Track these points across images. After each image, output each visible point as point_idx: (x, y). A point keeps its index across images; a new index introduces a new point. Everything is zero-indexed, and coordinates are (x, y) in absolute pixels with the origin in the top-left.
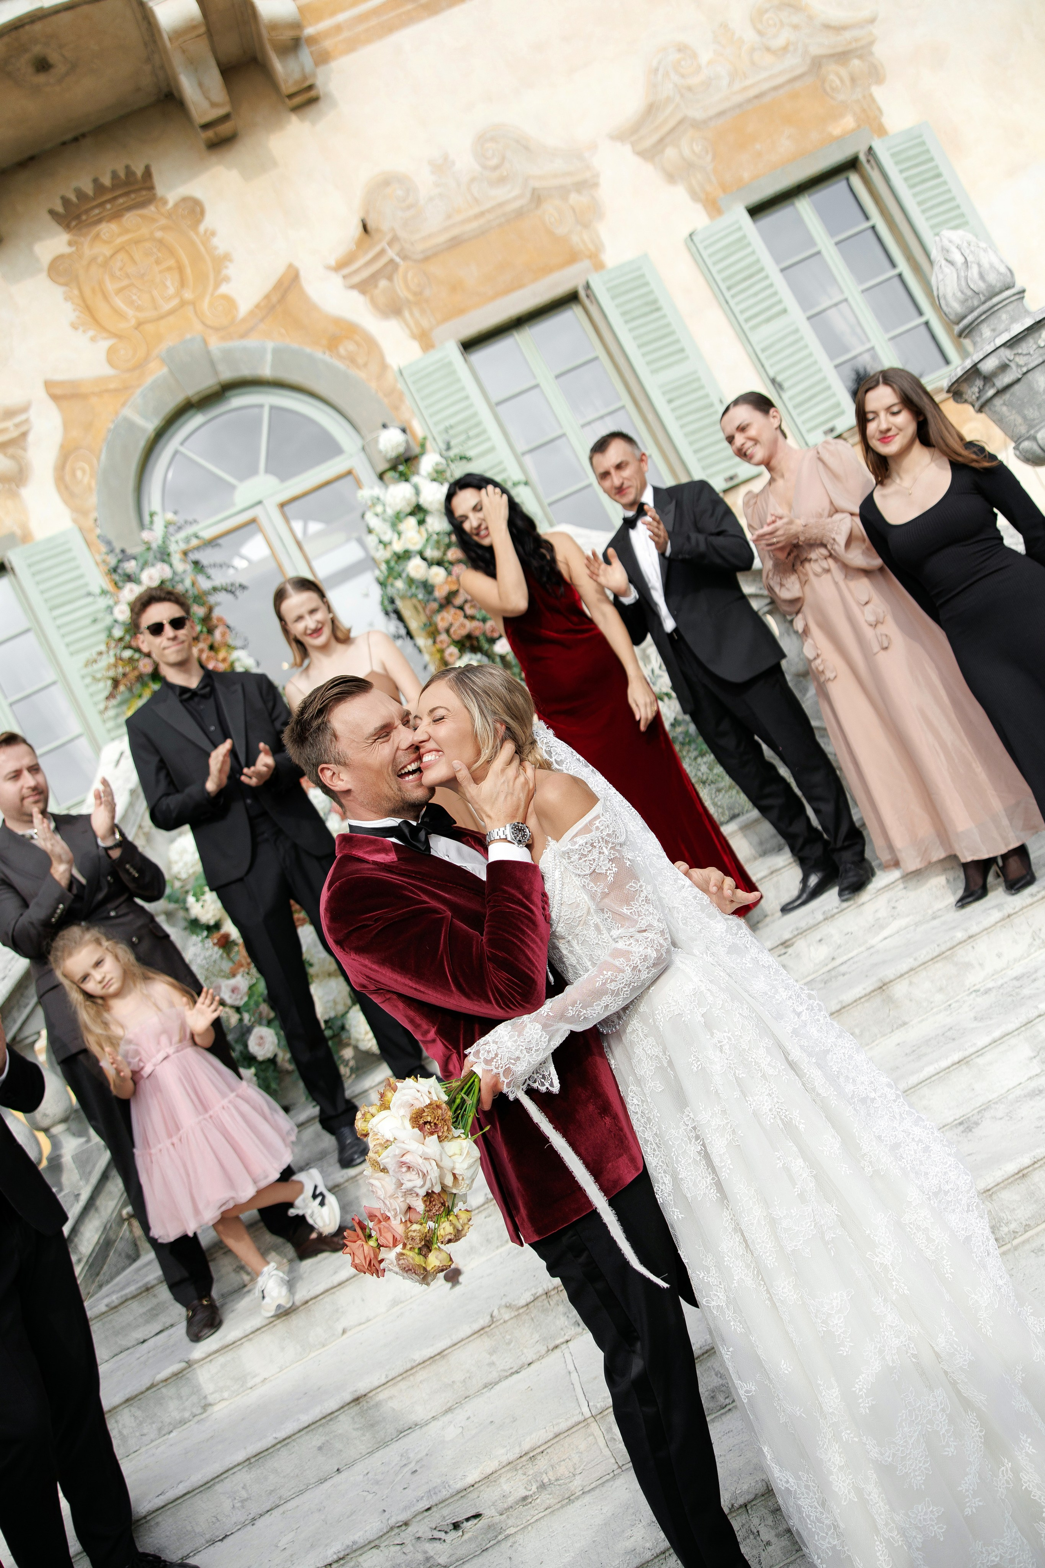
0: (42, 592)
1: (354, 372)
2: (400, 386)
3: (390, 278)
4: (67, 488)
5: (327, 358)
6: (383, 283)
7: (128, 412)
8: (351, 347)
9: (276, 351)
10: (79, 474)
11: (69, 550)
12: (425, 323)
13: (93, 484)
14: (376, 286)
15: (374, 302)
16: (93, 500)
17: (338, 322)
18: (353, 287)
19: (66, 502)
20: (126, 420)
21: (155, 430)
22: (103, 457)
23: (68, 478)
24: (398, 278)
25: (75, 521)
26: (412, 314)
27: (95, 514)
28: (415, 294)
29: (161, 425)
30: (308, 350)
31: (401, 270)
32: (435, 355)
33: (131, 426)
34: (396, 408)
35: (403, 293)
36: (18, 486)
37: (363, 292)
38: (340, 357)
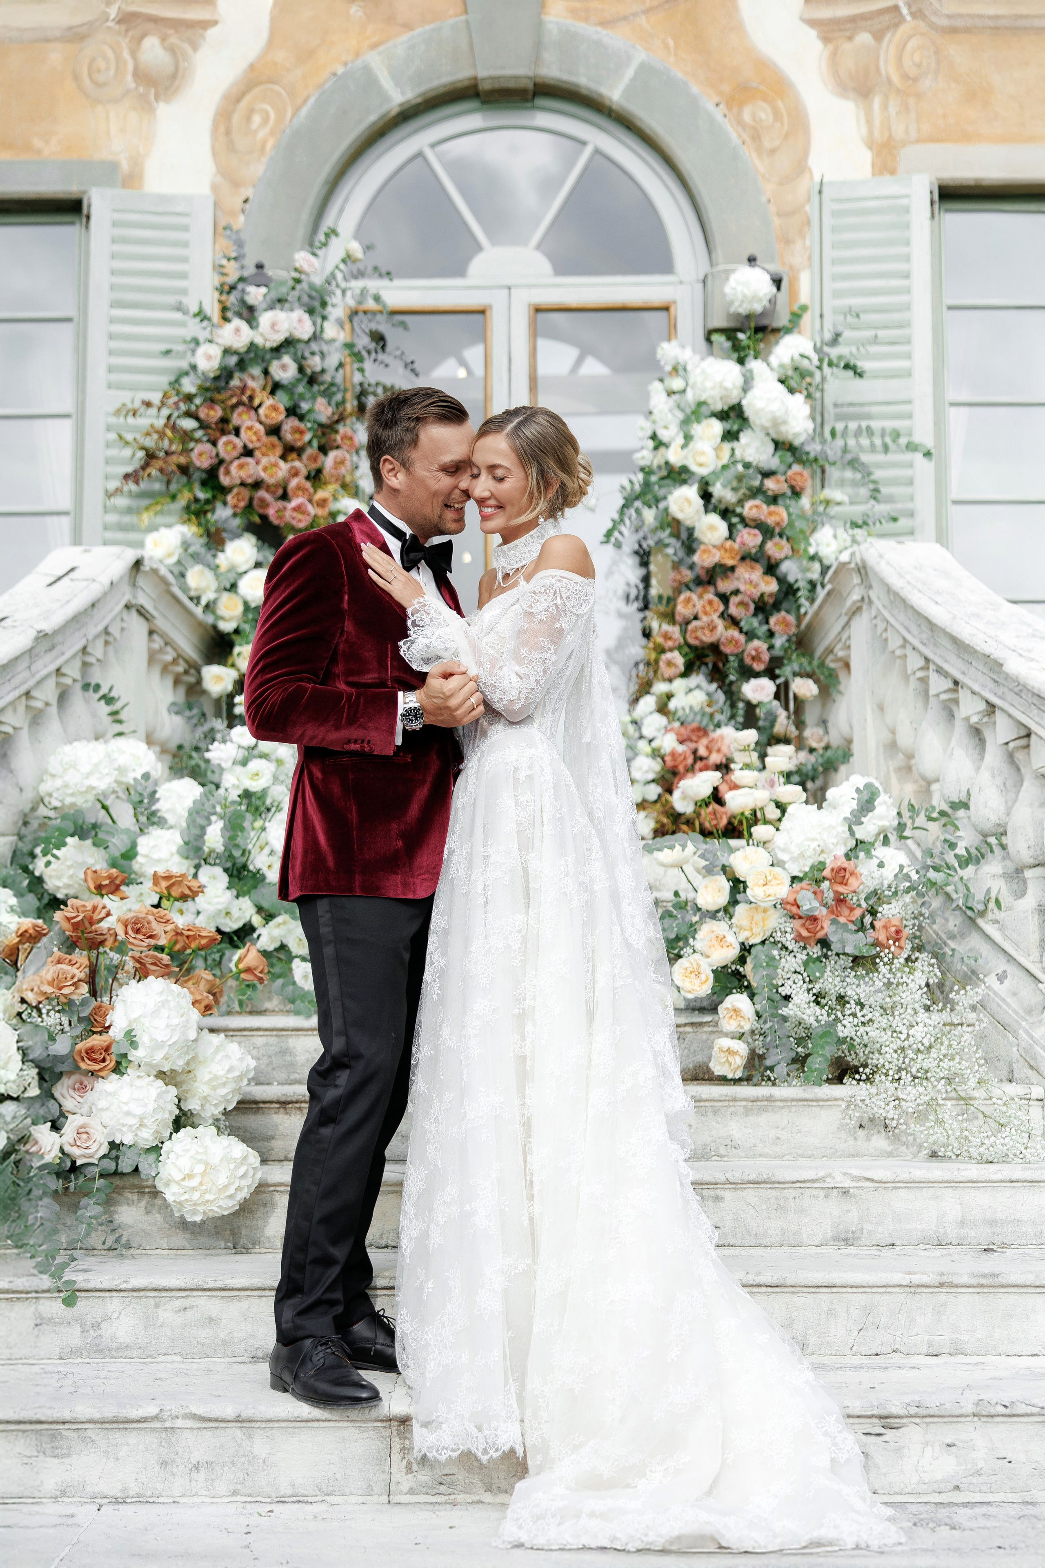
0: (113, 273)
1: (748, 154)
2: (811, 209)
3: (878, 36)
4: (228, 133)
5: (718, 114)
6: (864, 38)
7: (375, 60)
8: (764, 113)
9: (644, 69)
10: (257, 119)
11: (185, 228)
12: (899, 131)
13: (269, 145)
14: (850, 39)
15: (834, 60)
16: (258, 169)
17: (764, 66)
18: (812, 23)
19: (215, 154)
20: (367, 70)
21: (401, 105)
22: (304, 111)
23: (236, 118)
24: (892, 41)
25: (214, 188)
26: (885, 107)
27: (249, 192)
28: (905, 77)
29: (414, 102)
30: (695, 89)
31: (903, 30)
32: (889, 187)
33: (369, 81)
34: (787, 241)
35: (888, 67)
36: (157, 98)
37: (826, 39)
38: (740, 122)
